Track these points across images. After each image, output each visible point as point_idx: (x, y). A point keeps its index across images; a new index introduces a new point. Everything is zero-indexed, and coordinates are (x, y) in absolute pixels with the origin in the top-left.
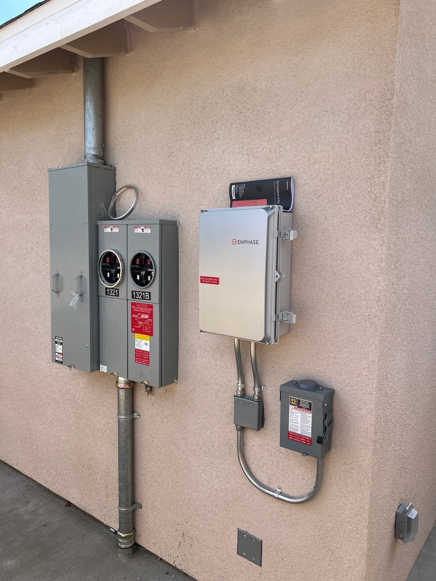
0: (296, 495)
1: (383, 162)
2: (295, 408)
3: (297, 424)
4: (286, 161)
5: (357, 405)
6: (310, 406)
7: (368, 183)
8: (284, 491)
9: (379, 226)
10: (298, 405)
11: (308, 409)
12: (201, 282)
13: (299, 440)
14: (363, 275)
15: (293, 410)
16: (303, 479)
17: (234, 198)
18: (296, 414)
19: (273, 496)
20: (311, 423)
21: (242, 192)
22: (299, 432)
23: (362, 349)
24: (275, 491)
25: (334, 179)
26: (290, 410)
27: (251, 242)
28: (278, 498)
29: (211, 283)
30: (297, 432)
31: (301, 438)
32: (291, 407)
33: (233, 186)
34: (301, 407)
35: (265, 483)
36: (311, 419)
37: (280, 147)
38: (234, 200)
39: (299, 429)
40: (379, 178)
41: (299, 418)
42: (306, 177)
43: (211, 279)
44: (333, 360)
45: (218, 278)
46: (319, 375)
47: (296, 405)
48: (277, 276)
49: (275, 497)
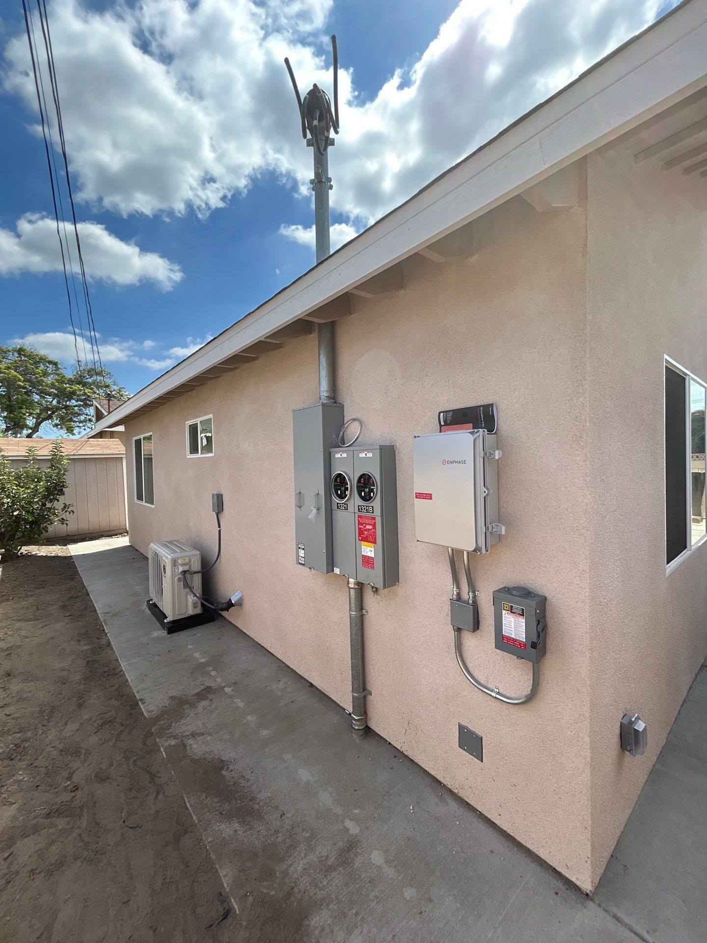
0: (513, 696)
1: (581, 385)
2: (508, 613)
3: (511, 629)
4: (488, 390)
5: (570, 612)
6: (523, 612)
7: (568, 405)
8: (501, 692)
9: (581, 443)
10: (511, 610)
11: (521, 615)
12: (416, 498)
13: (514, 643)
14: (569, 489)
15: (506, 615)
16: (520, 681)
17: (443, 424)
18: (509, 619)
19: (491, 695)
20: (524, 628)
21: (449, 418)
22: (513, 636)
23: (572, 559)
24: (492, 691)
25: (534, 403)
26: (503, 615)
27: (460, 462)
28: (496, 698)
29: (425, 499)
30: (511, 636)
31: (516, 642)
32: (504, 612)
33: (442, 414)
34: (514, 613)
35: (482, 682)
36: (524, 624)
37: (482, 378)
38: (443, 426)
39: (513, 634)
40: (577, 399)
41: (513, 622)
42: (508, 403)
43: (425, 495)
44: (544, 569)
45: (431, 494)
46: (531, 582)
47: (509, 611)
48: (485, 492)
49: (493, 697)
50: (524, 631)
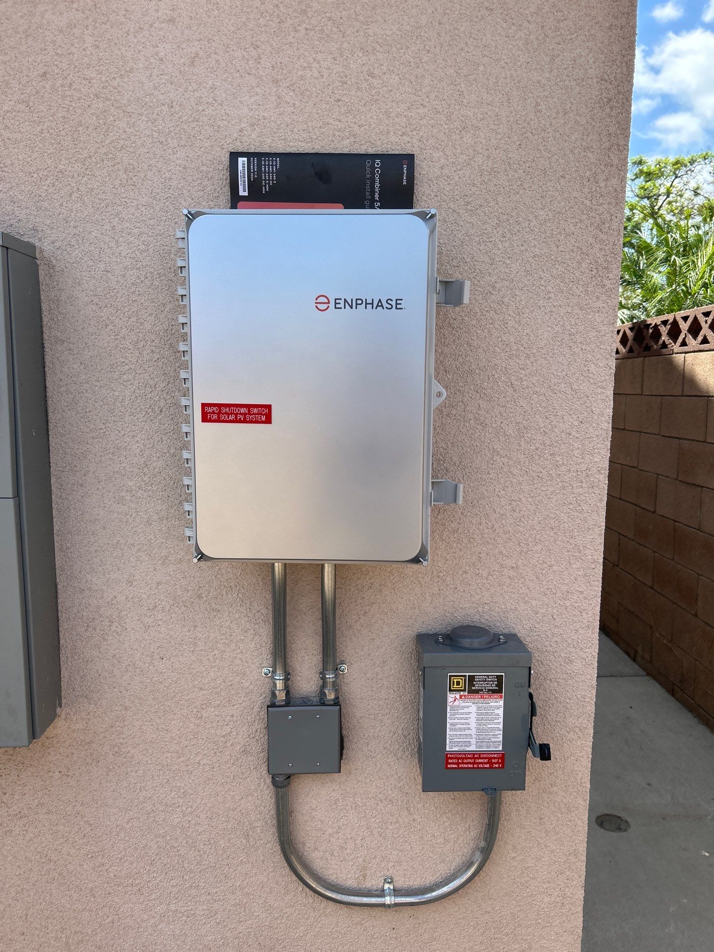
2: (461, 697)
3: (467, 732)
6: (500, 684)
8: (400, 883)
10: (471, 688)
11: (494, 691)
12: (205, 419)
13: (474, 763)
15: (456, 703)
17: (243, 192)
20: (501, 720)
22: (473, 748)
27: (380, 304)
29: (245, 421)
31: (480, 758)
32: (451, 697)
33: (242, 161)
34: (477, 692)
36: (501, 712)
38: (244, 198)
41: (473, 716)
43: (243, 410)
45: (269, 407)
47: (464, 690)
48: (439, 394)
50: (501, 726)
